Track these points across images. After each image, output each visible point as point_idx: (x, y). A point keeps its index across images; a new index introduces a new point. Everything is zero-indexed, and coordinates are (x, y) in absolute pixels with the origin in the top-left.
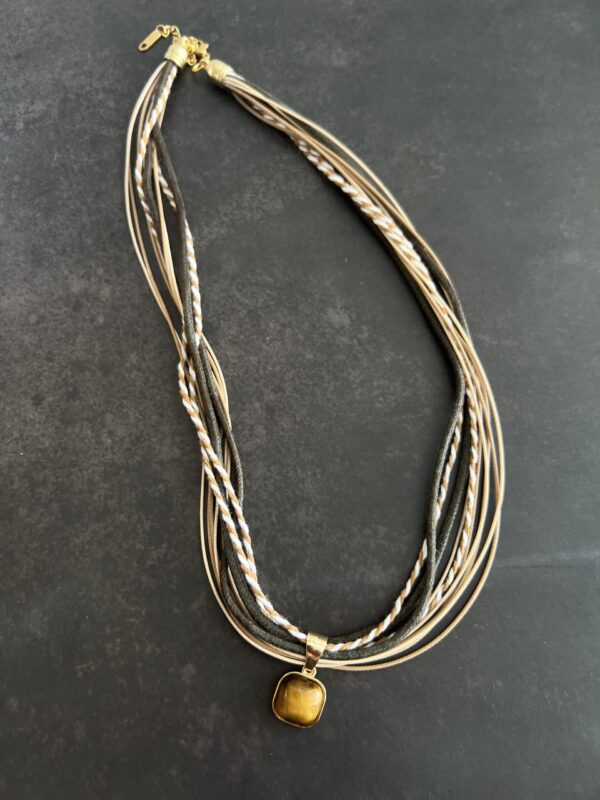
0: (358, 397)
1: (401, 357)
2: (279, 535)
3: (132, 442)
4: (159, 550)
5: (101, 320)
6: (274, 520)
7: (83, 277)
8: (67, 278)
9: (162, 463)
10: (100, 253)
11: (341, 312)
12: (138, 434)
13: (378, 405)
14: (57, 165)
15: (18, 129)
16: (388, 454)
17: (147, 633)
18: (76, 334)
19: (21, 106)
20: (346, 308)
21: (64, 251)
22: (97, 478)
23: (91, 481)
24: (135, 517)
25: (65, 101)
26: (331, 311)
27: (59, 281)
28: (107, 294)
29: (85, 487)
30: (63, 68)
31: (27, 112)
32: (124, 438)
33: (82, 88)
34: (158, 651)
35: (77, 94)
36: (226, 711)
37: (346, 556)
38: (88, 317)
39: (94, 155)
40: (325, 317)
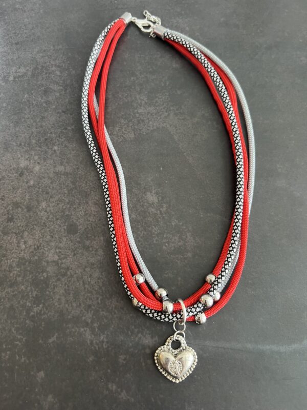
0: (155, 242)
1: (181, 224)
2: (100, 310)
3: (35, 249)
4: (38, 308)
5: (32, 183)
6: (100, 302)
7: (27, 159)
8: (19, 159)
9: (48, 262)
10: (38, 148)
11: (154, 195)
12: (39, 245)
13: (164, 247)
14: (26, 100)
15: (10, 80)
16: (165, 275)
17: (23, 351)
18: (18, 188)
19: (14, 68)
20: (157, 193)
21: (21, 145)
22: (14, 265)
23: (11, 266)
24: (29, 288)
25: (36, 68)
26: (148, 194)
27: (15, 160)
28: (37, 170)
29: (7, 269)
30: (38, 52)
31: (16, 72)
32: (31, 246)
33: (45, 63)
34: (27, 361)
35: (42, 66)
36: (56, 399)
37: (133, 327)
38: (26, 180)
39: (44, 97)
40: (145, 197)
